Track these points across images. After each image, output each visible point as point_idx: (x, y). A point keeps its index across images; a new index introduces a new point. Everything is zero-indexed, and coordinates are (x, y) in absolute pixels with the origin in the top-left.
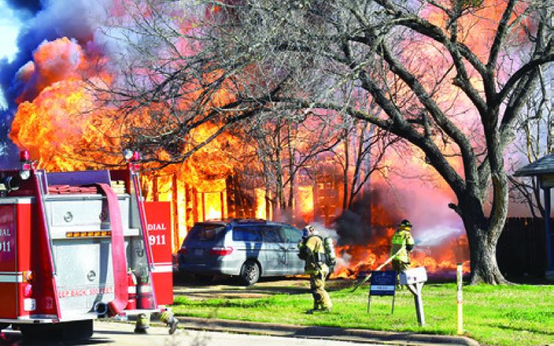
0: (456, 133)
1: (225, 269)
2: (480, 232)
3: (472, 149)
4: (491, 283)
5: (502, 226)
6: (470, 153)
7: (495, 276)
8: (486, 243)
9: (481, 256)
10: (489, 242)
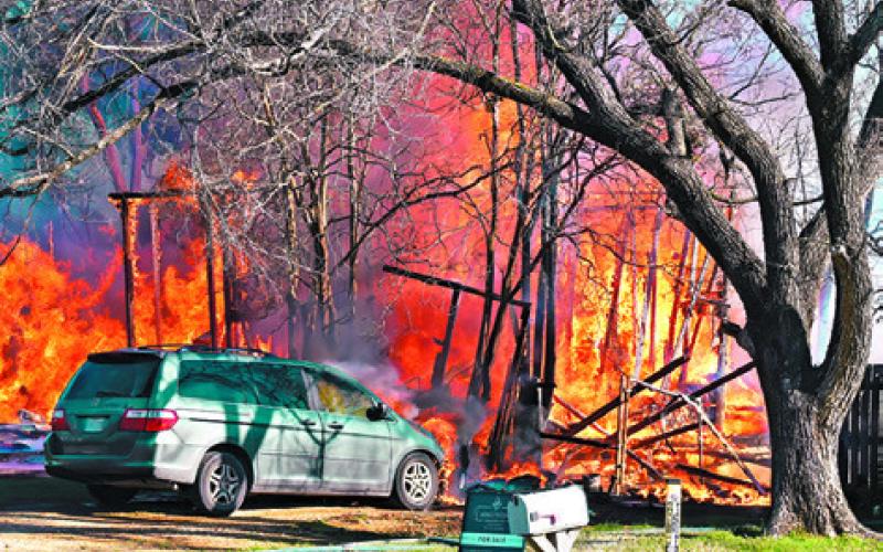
0: (744, 138)
1: (164, 468)
2: (797, 397)
3: (785, 182)
4: (821, 531)
5: (856, 385)
6: (779, 192)
7: (832, 513)
8: (811, 427)
9: (799, 462)
10: (822, 425)
